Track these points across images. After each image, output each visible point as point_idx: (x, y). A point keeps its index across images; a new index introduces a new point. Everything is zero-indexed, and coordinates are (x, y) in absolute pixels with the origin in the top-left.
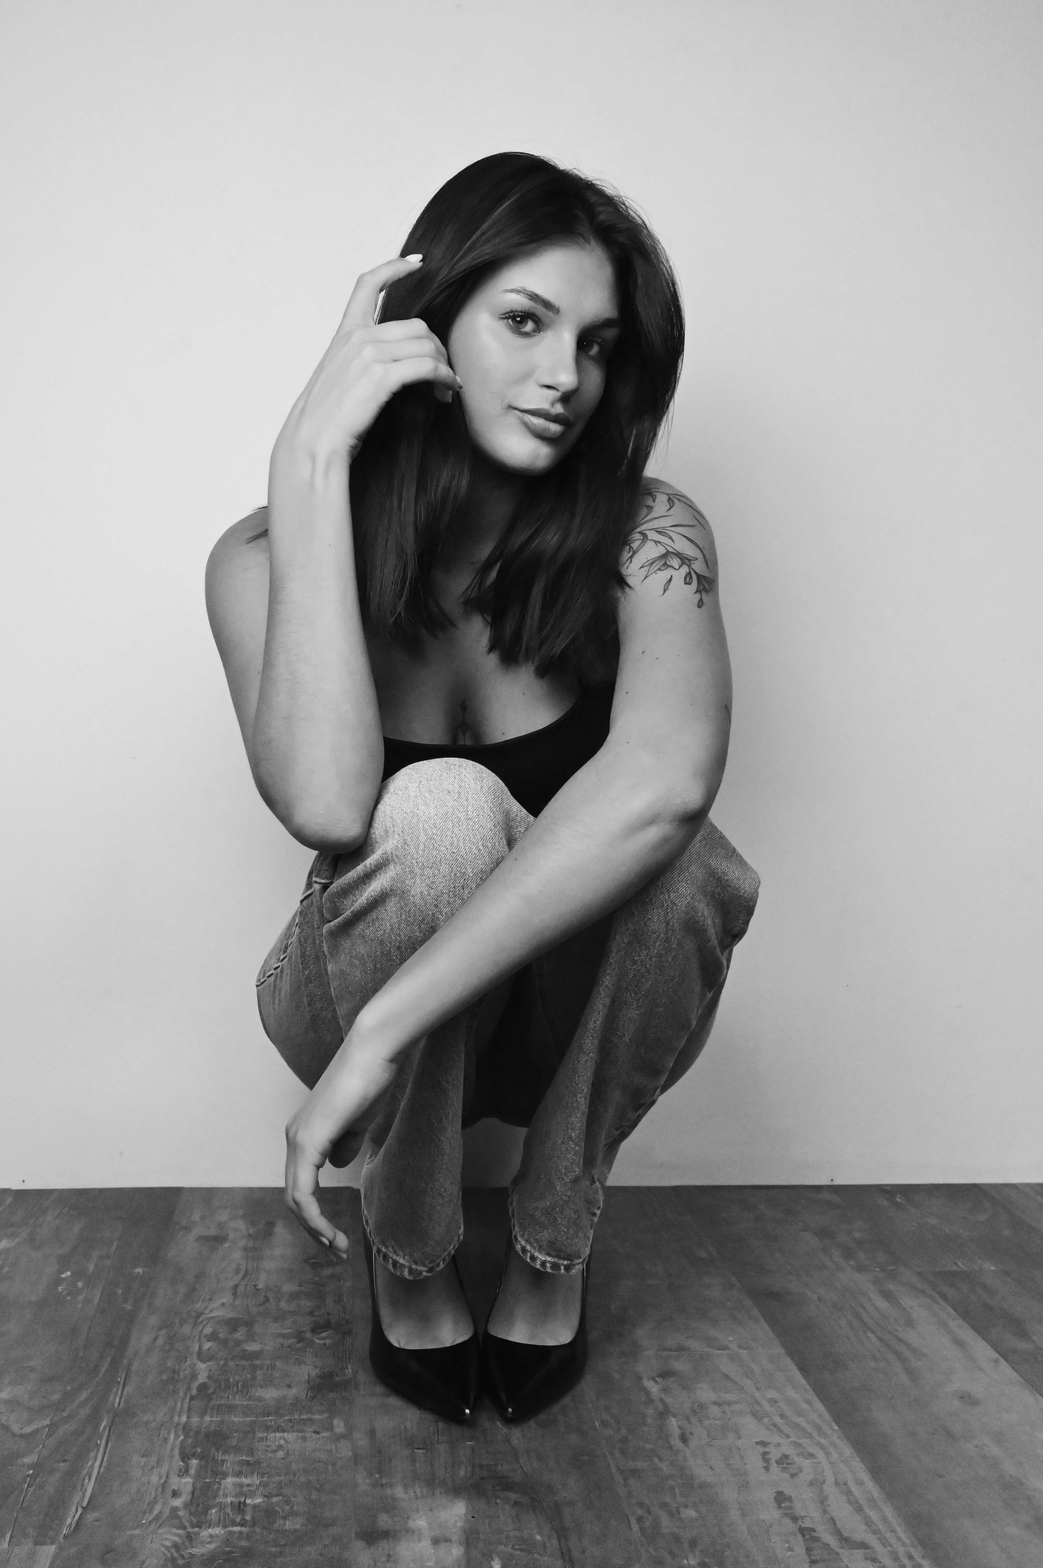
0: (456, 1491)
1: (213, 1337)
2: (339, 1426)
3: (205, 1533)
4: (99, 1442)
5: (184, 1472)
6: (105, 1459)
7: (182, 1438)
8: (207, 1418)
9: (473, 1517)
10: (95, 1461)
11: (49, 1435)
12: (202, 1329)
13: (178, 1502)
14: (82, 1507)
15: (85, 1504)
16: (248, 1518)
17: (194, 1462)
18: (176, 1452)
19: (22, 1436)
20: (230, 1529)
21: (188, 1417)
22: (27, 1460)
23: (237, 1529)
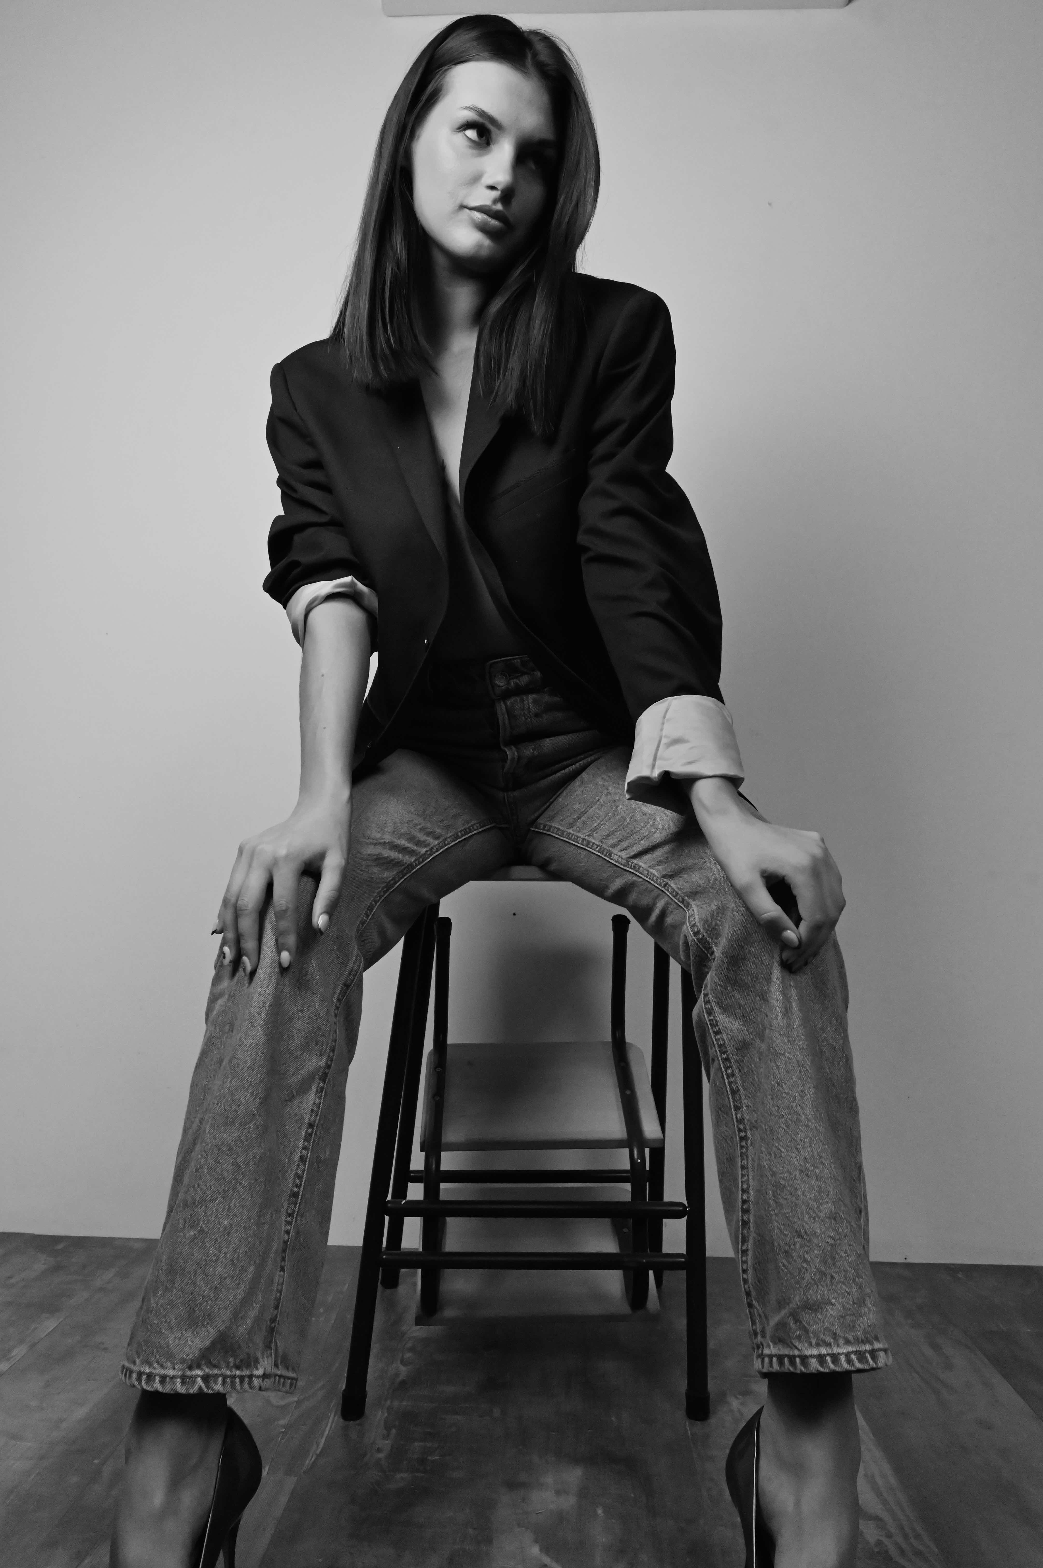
0: (576, 1460)
1: (412, 1350)
2: (497, 1412)
3: (399, 1476)
4: (329, 1414)
5: (387, 1437)
6: (333, 1425)
7: (386, 1415)
8: (405, 1403)
9: (586, 1479)
10: (326, 1427)
11: (296, 1408)
12: (405, 1344)
13: (380, 1455)
14: (316, 1454)
15: (318, 1452)
16: (428, 1468)
17: (394, 1431)
18: (382, 1423)
19: (278, 1407)
20: (416, 1474)
21: (391, 1402)
22: (282, 1422)
23: (419, 1475)
